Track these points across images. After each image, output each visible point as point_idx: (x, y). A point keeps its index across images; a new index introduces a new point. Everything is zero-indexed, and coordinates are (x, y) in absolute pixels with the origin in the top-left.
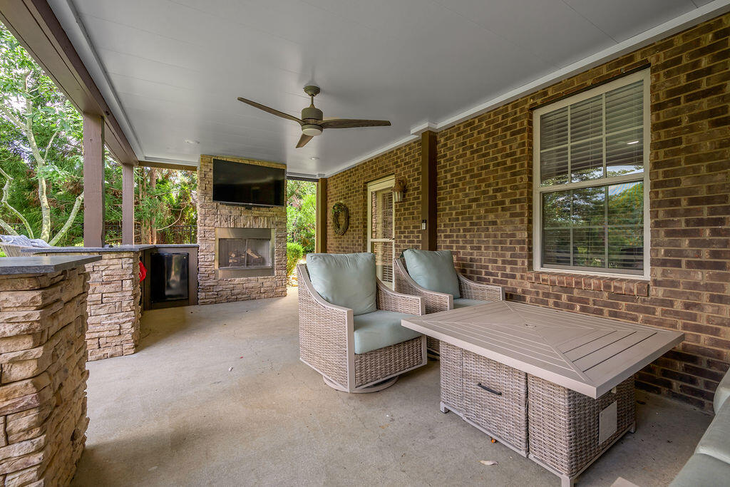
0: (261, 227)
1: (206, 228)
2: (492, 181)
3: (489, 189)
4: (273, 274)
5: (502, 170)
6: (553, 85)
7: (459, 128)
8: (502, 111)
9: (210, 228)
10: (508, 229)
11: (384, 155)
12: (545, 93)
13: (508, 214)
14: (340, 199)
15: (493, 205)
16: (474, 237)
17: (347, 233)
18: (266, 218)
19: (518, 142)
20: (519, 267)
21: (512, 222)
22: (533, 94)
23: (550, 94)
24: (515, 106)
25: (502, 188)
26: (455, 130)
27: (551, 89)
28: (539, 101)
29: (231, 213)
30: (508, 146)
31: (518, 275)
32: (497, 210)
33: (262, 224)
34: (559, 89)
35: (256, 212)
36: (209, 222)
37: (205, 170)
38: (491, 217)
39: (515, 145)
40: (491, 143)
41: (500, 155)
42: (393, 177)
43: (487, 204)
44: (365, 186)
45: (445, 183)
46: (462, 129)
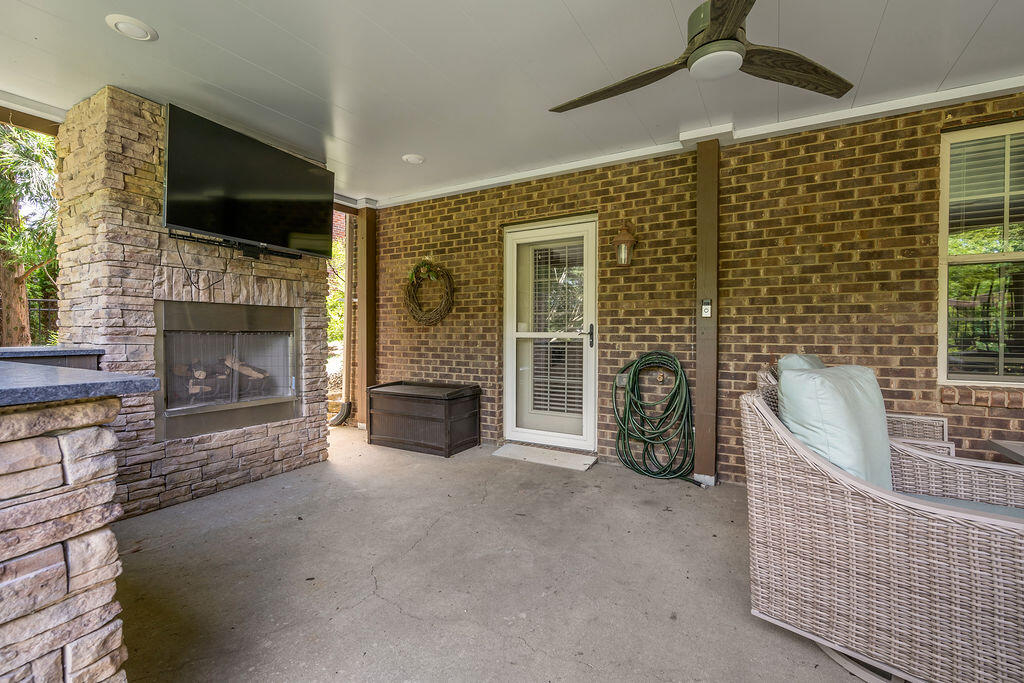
0: (274, 303)
1: (128, 300)
2: (857, 238)
3: (853, 252)
4: (297, 414)
5: (882, 222)
6: (996, 98)
7: (778, 145)
8: (883, 126)
9: (142, 301)
10: (896, 320)
11: (569, 175)
12: (980, 109)
13: (895, 295)
14: (427, 253)
15: (859, 280)
16: (814, 332)
17: (447, 320)
18: (284, 282)
19: (919, 180)
20: (918, 379)
21: (903, 308)
22: (955, 108)
23: (989, 111)
24: (914, 121)
25: (882, 252)
26: (768, 147)
27: (990, 103)
28: (964, 120)
29: (199, 262)
30: (896, 185)
31: (917, 393)
32: (870, 287)
33: (274, 295)
34: (1010, 105)
35: (262, 266)
36: (136, 283)
37: (126, 132)
38: (856, 299)
39: (911, 185)
40: (856, 176)
41: (877, 197)
42: (595, 217)
43: (847, 277)
44: (501, 232)
45: (740, 236)
46: (784, 147)
